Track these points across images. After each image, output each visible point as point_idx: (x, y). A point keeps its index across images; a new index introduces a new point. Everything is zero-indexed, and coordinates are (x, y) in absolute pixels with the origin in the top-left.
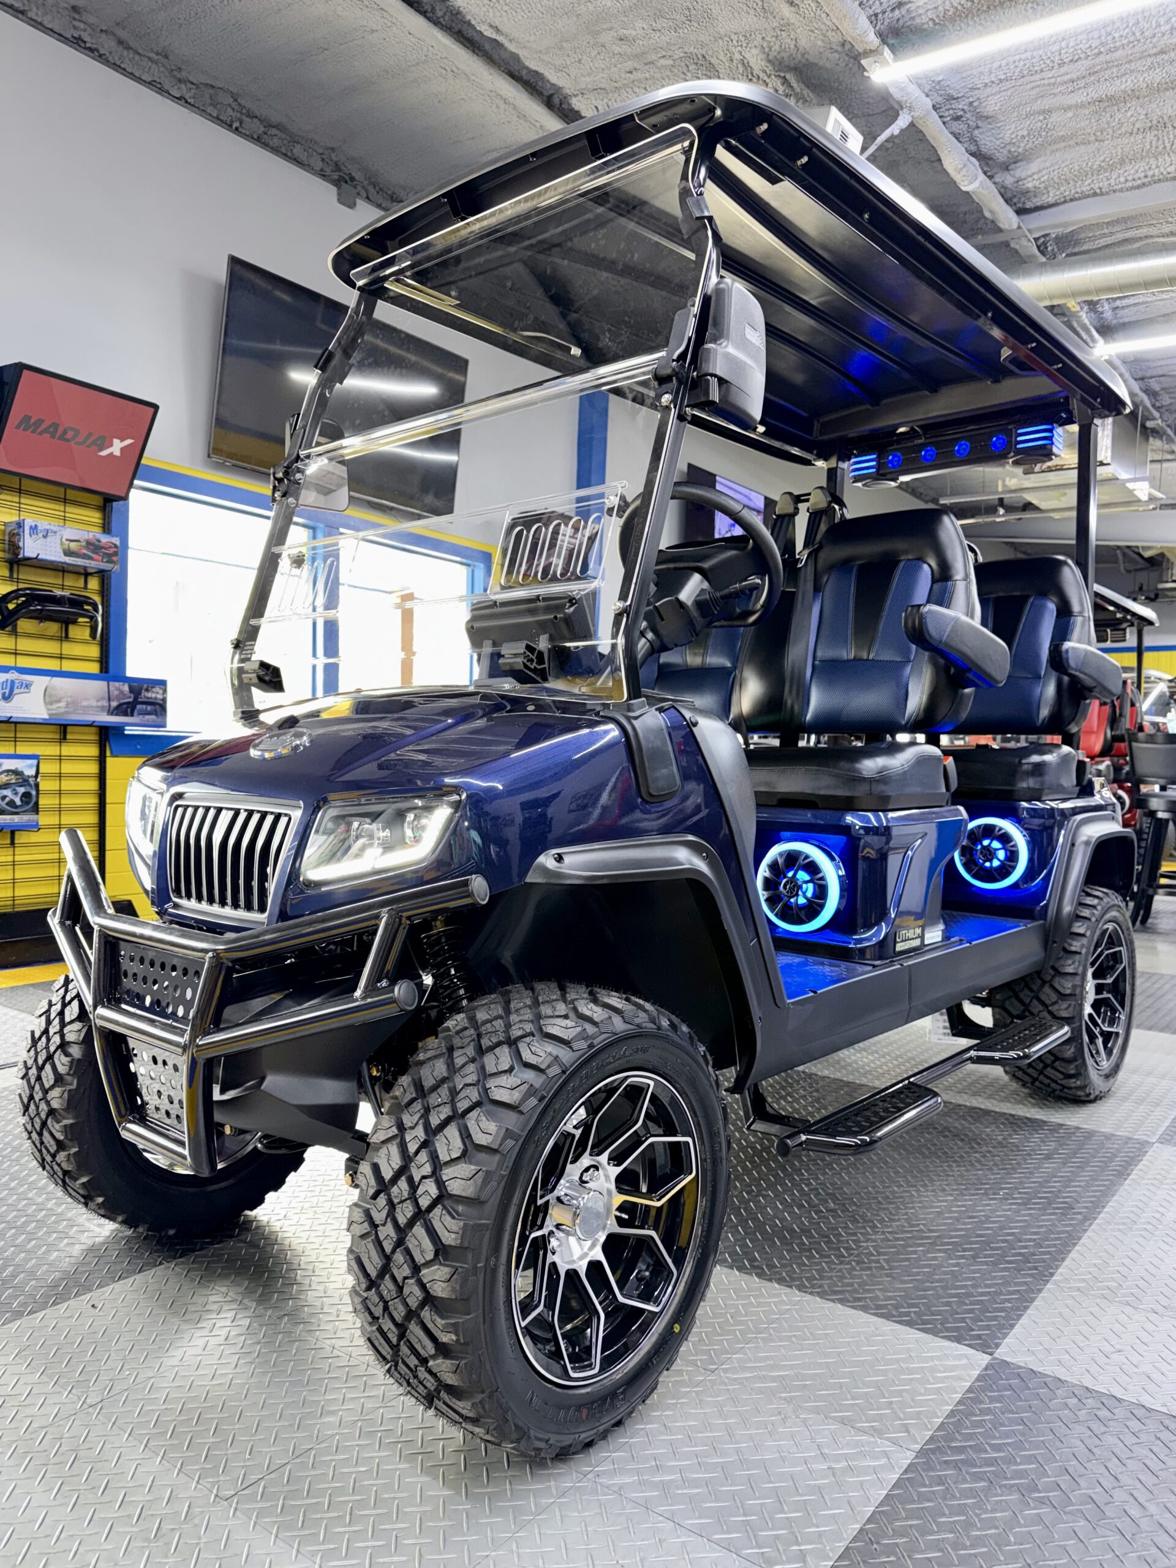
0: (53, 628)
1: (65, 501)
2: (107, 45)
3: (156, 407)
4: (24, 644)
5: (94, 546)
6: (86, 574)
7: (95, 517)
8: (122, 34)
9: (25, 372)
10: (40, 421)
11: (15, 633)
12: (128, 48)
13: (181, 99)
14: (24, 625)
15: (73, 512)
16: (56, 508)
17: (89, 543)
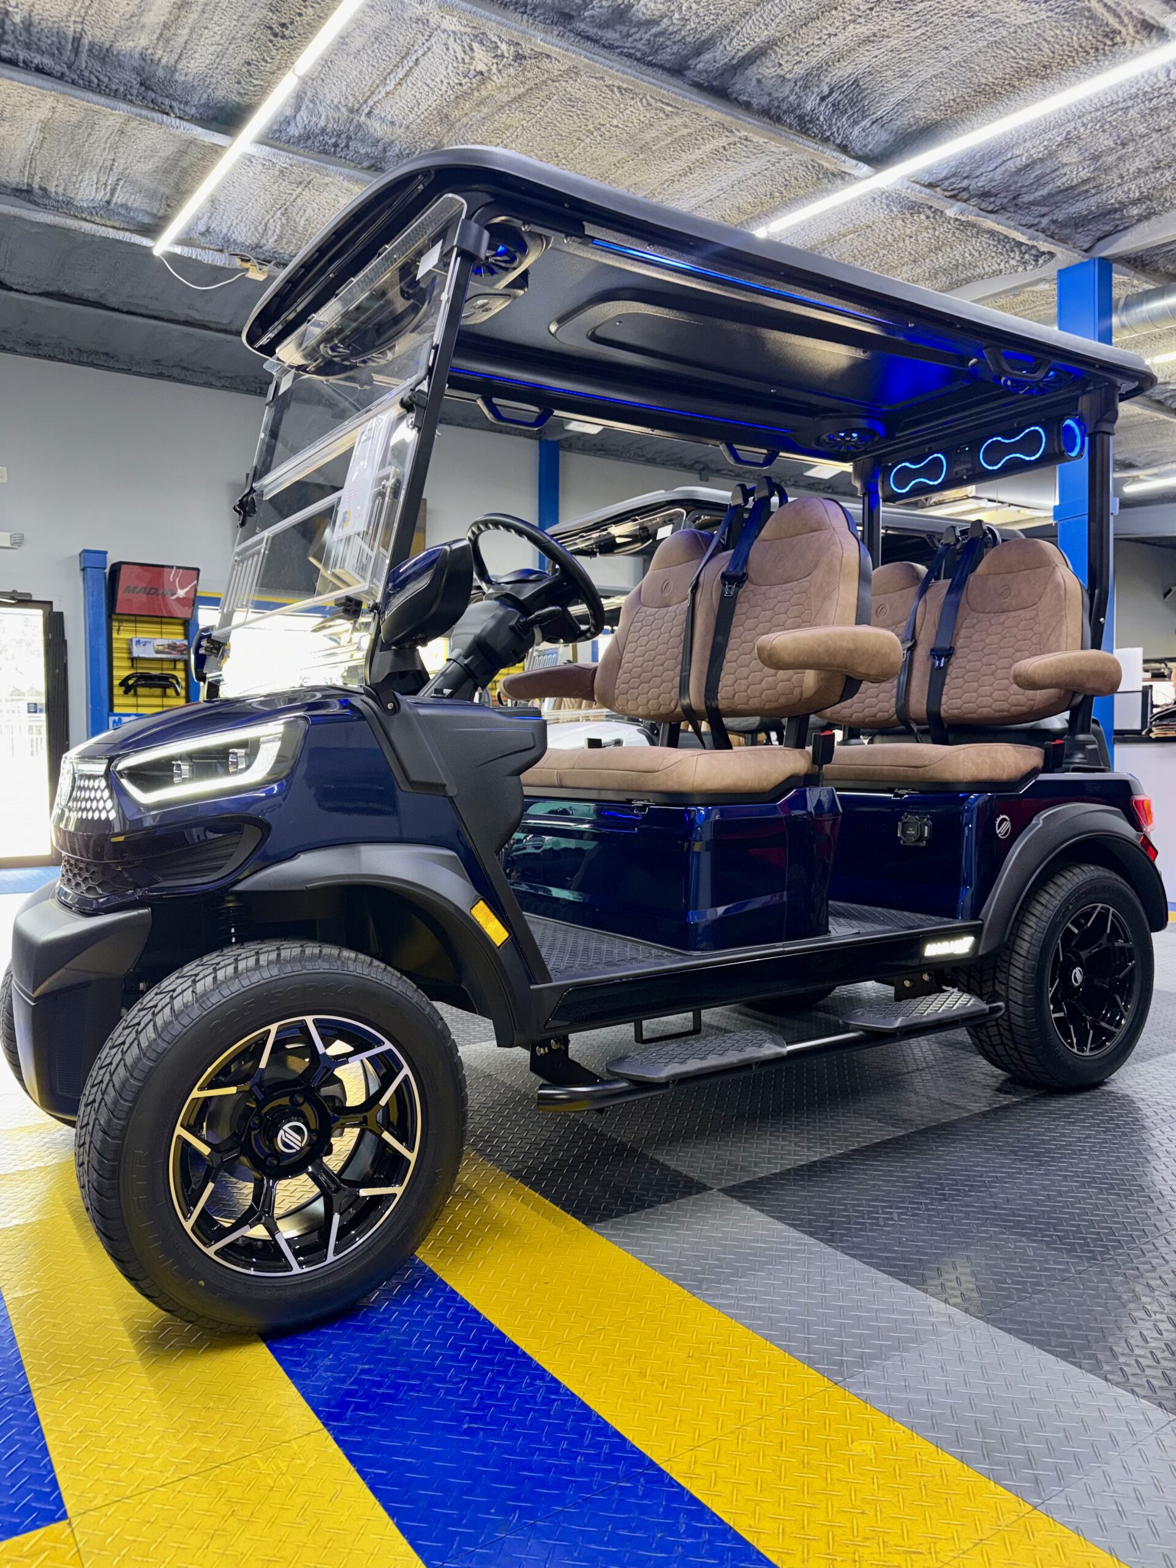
0: (158, 691)
1: (161, 623)
2: (176, 372)
3: (198, 570)
4: (141, 701)
5: (173, 647)
6: (175, 661)
7: (180, 629)
8: (184, 365)
9: (124, 566)
10: (135, 588)
11: (136, 695)
12: (188, 370)
13: (224, 387)
14: (140, 690)
15: (167, 628)
16: (156, 628)
17: (169, 646)
